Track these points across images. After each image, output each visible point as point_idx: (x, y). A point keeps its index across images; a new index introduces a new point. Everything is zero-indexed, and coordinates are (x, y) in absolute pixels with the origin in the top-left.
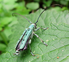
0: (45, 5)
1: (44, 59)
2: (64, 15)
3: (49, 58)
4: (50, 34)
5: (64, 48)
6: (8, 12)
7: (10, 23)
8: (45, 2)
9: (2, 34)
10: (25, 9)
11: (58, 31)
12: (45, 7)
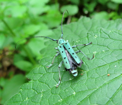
0: (87, 8)
1: (89, 77)
2: (115, 24)
3: (97, 76)
4: (98, 44)
5: (117, 63)
6: (36, 17)
7: (36, 33)
8: (86, 5)
9: (26, 47)
10: (59, 13)
11: (110, 41)
12: (86, 12)
